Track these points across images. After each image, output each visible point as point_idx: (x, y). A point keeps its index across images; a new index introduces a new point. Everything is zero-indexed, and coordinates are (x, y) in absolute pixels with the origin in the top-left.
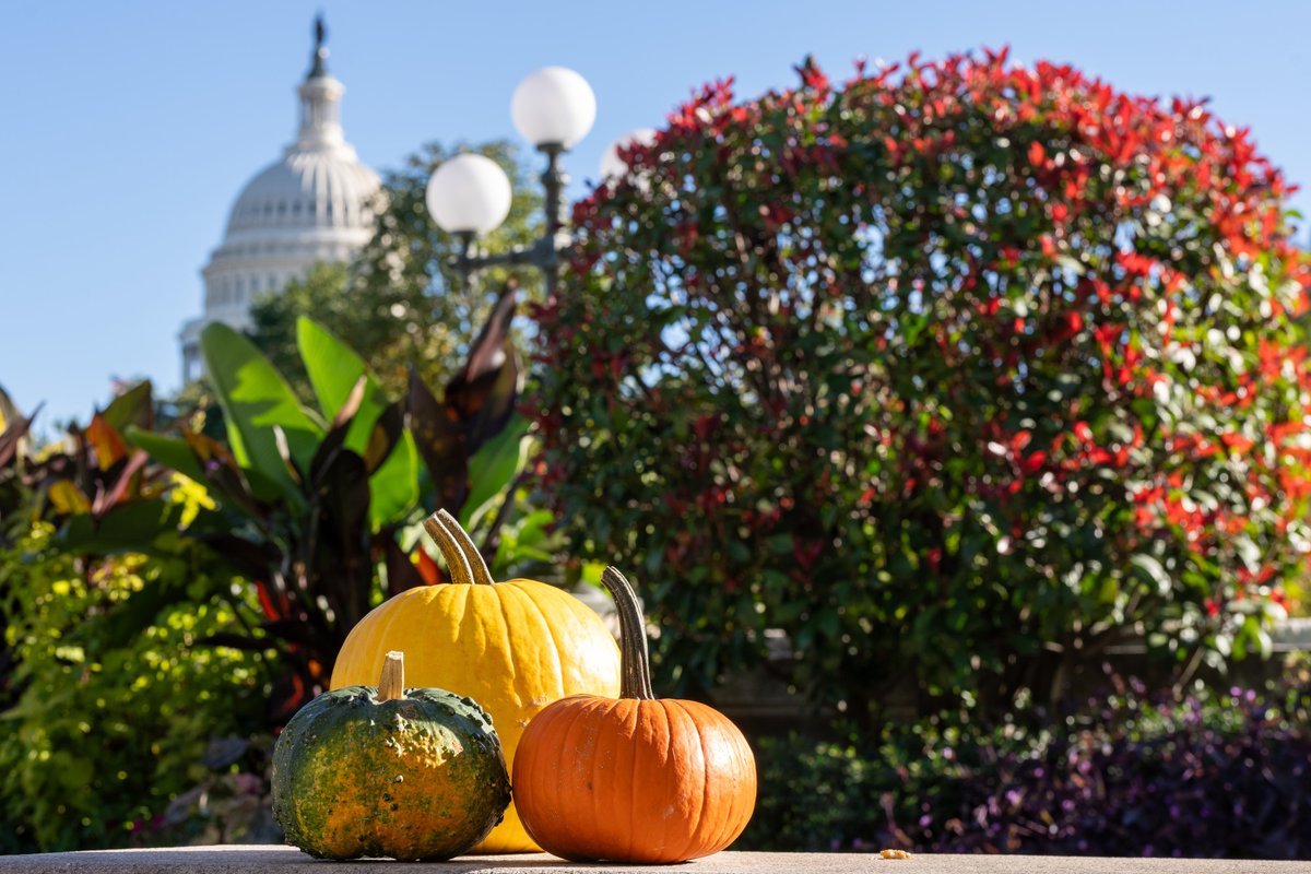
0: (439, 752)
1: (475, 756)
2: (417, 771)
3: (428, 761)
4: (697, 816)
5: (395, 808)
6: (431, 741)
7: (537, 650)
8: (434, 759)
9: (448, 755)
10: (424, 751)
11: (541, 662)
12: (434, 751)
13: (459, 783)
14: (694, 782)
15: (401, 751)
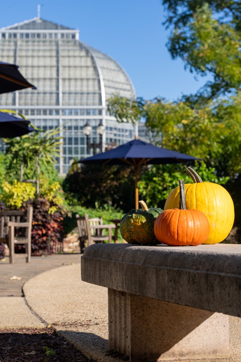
0: (140, 222)
1: (148, 223)
2: (135, 226)
3: (137, 224)
4: (176, 236)
5: (133, 234)
6: (139, 220)
7: (190, 198)
8: (138, 223)
9: (141, 222)
10: (136, 222)
11: (191, 201)
12: (138, 222)
13: (144, 228)
14: (174, 229)
15: (132, 221)
